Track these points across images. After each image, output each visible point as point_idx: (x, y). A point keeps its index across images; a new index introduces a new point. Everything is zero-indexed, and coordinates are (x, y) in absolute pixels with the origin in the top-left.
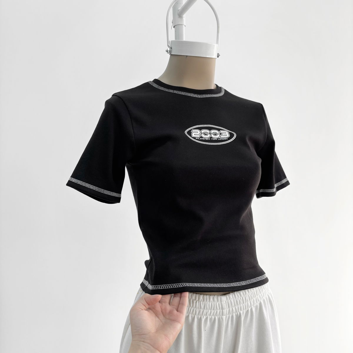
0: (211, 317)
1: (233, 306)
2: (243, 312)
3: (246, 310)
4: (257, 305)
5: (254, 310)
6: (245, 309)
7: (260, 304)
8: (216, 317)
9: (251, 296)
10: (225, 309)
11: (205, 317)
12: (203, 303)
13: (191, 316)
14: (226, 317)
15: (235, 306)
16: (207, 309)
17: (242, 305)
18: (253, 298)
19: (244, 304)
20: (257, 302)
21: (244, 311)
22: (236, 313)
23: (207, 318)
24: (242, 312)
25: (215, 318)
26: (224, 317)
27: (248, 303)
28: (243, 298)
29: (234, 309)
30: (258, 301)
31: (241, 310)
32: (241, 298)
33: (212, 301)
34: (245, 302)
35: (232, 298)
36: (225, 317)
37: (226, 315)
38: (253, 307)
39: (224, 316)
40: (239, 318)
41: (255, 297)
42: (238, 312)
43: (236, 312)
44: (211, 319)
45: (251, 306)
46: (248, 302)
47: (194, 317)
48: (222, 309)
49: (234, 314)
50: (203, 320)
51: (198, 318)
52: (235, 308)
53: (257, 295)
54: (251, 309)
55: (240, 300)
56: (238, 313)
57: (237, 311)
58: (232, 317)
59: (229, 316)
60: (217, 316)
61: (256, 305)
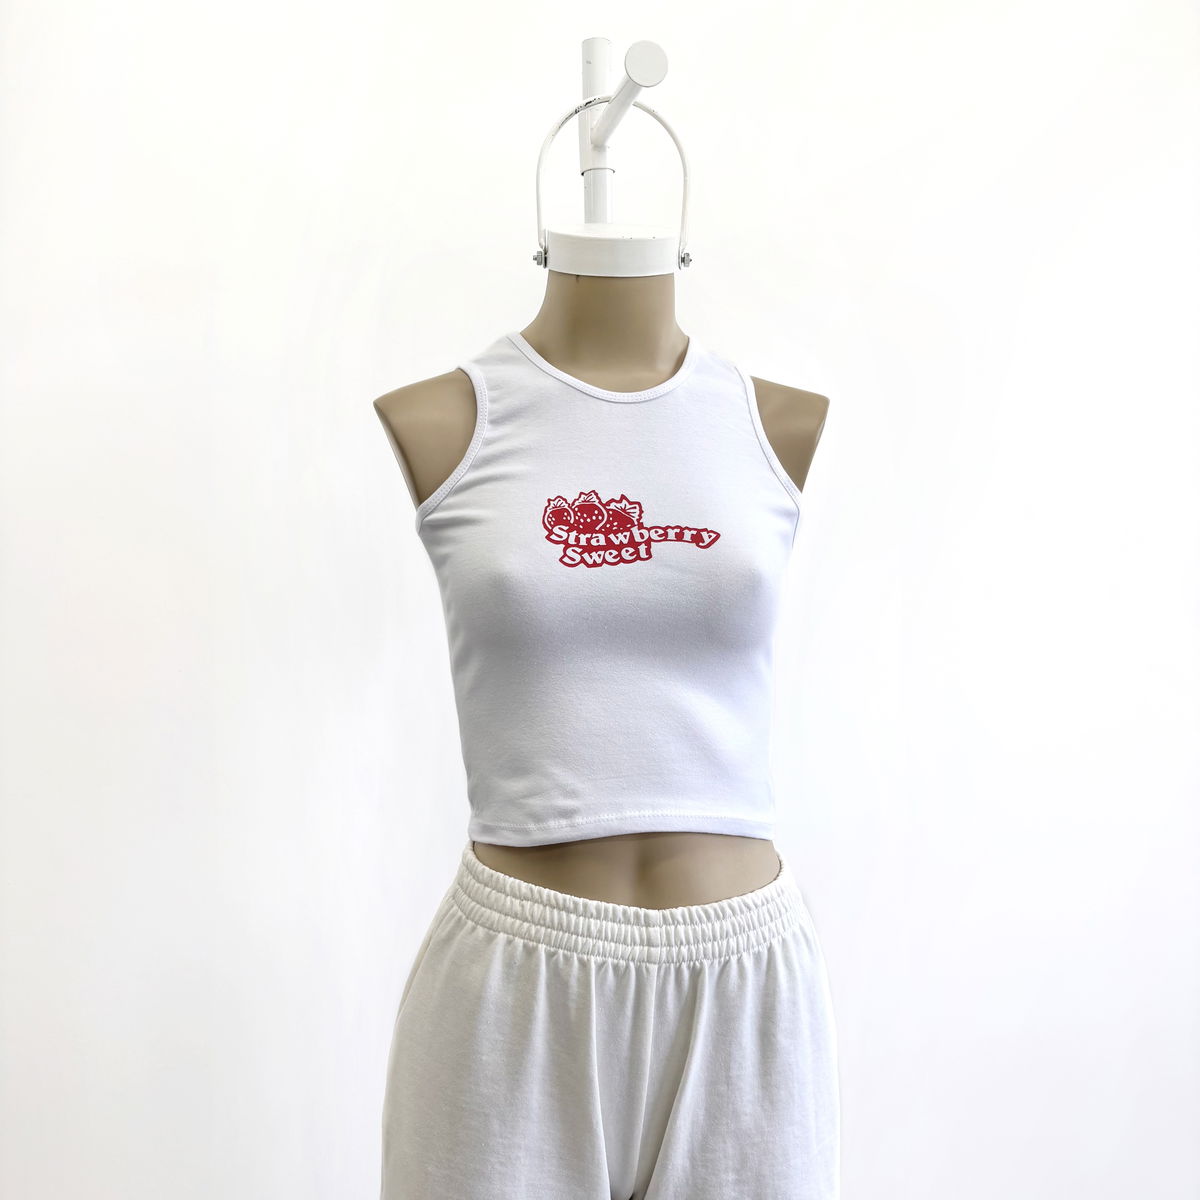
0: (616, 961)
1: (681, 943)
2: (712, 963)
3: (722, 959)
4: (759, 952)
5: (749, 963)
6: (720, 957)
7: (770, 950)
8: (632, 964)
9: (739, 924)
10: (657, 946)
11: (600, 959)
12: (596, 924)
13: (565, 956)
14: (659, 969)
15: (688, 943)
16: (606, 939)
17: (710, 945)
18: (747, 929)
19: (716, 943)
20: (759, 944)
21: (716, 961)
22: (692, 963)
23: (604, 963)
24: (710, 962)
25: (627, 967)
26: (654, 968)
27: (728, 942)
28: (713, 925)
29: (684, 950)
30: (765, 939)
31: (705, 955)
32: (710, 925)
33: (622, 919)
34: (721, 937)
35: (681, 920)
36: (656, 967)
37: (659, 963)
38: (745, 955)
39: (655, 963)
40: (696, 974)
41: (754, 928)
42: (697, 959)
43: (691, 960)
44: (616, 968)
45: (738, 952)
46: (731, 940)
47: (572, 957)
48: (650, 944)
49: (684, 966)
50: (593, 967)
51: (581, 961)
52: (689, 948)
53: (761, 925)
54: (740, 961)
55: (707, 931)
56: (697, 964)
57: (694, 958)
58: (678, 971)
59: (669, 968)
60: (633, 960)
61: (756, 949)
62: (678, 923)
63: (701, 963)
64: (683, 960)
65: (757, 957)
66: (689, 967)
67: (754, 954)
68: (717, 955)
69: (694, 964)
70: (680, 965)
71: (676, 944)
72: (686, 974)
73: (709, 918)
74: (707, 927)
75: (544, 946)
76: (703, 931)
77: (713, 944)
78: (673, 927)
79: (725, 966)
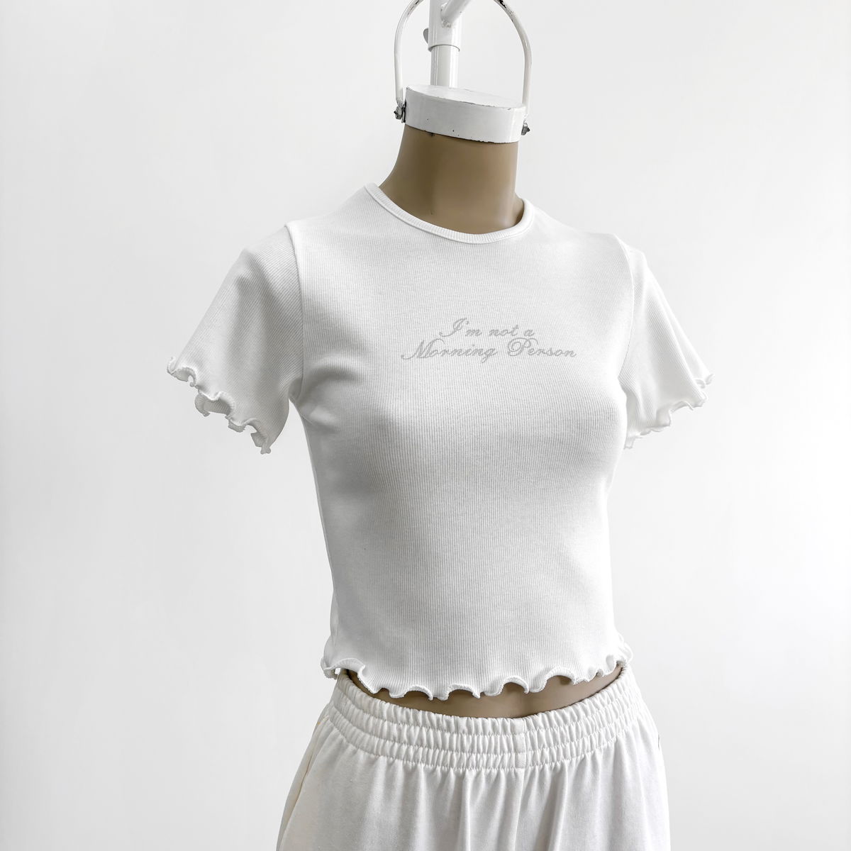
62: (540, 728)
63: (562, 765)
64: (546, 762)
65: (607, 751)
66: (551, 767)
67: (604, 749)
68: (575, 755)
69: (556, 765)
70: (544, 767)
71: (539, 748)
72: (548, 774)
73: (565, 721)
74: (564, 729)
75: (423, 765)
76: (562, 734)
77: (571, 745)
78: (536, 733)
79: (582, 763)
